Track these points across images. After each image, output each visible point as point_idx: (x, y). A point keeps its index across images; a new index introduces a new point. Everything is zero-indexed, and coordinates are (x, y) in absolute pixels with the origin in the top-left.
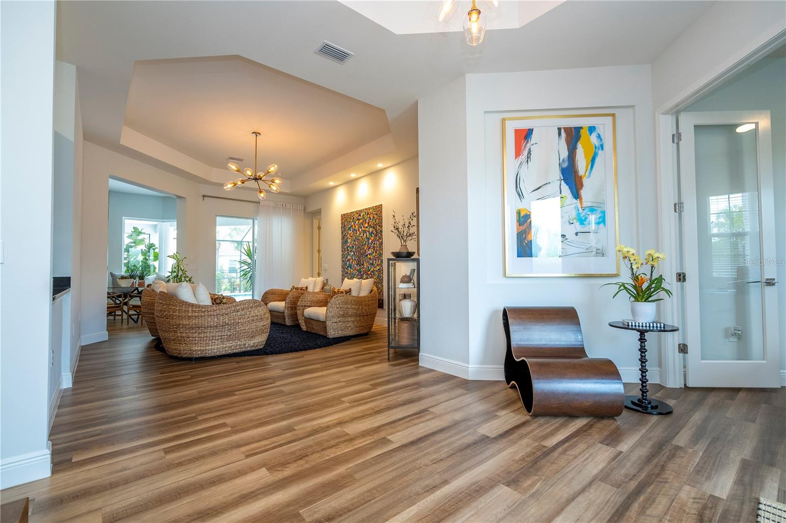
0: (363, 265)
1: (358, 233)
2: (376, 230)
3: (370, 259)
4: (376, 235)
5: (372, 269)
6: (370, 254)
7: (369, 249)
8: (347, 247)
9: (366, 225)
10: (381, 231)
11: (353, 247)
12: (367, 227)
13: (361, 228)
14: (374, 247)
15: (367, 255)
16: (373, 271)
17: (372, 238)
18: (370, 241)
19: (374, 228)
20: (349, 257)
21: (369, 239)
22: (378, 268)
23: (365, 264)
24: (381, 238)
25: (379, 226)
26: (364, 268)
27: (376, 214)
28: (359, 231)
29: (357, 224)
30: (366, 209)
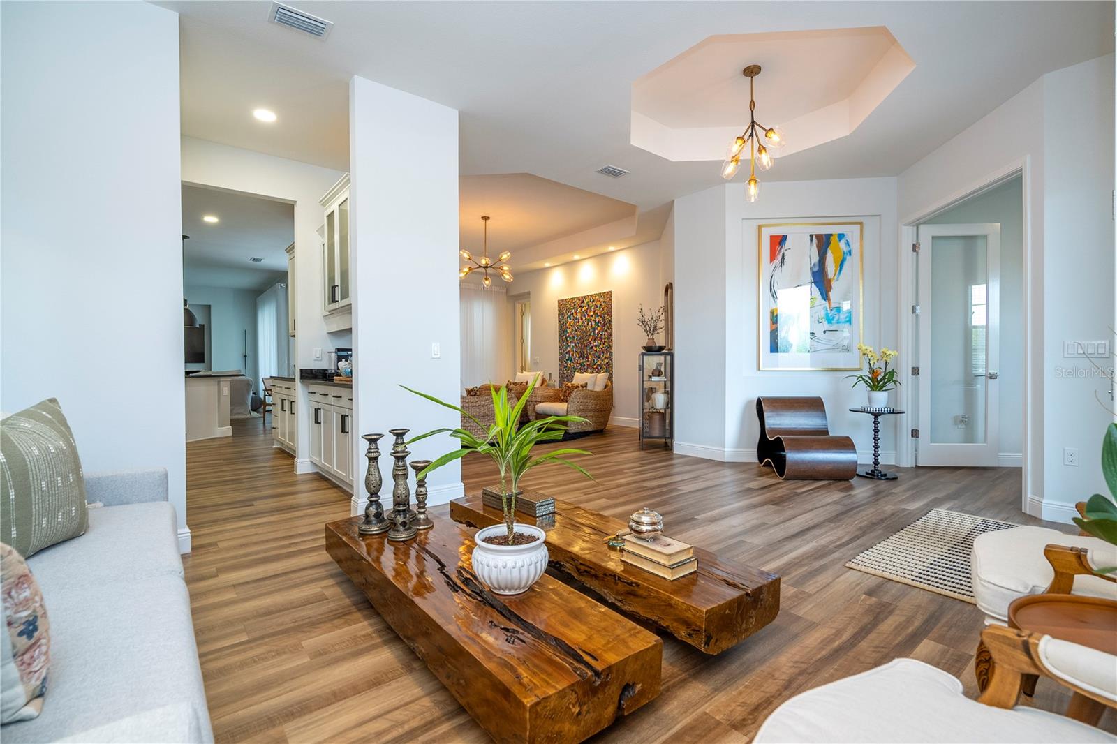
0: (587, 357)
1: (581, 322)
2: (604, 320)
3: (596, 351)
4: (604, 325)
5: (599, 363)
6: (596, 346)
7: (595, 340)
8: (566, 338)
9: (592, 314)
10: (611, 321)
11: (574, 337)
12: (592, 316)
13: (585, 316)
14: (601, 339)
15: (592, 347)
16: (599, 365)
17: (599, 328)
18: (597, 331)
19: (601, 317)
20: (569, 349)
21: (594, 329)
22: (606, 361)
23: (590, 357)
24: (610, 328)
25: (608, 315)
26: (588, 361)
27: (604, 302)
28: (582, 319)
29: (579, 312)
30: (591, 296)
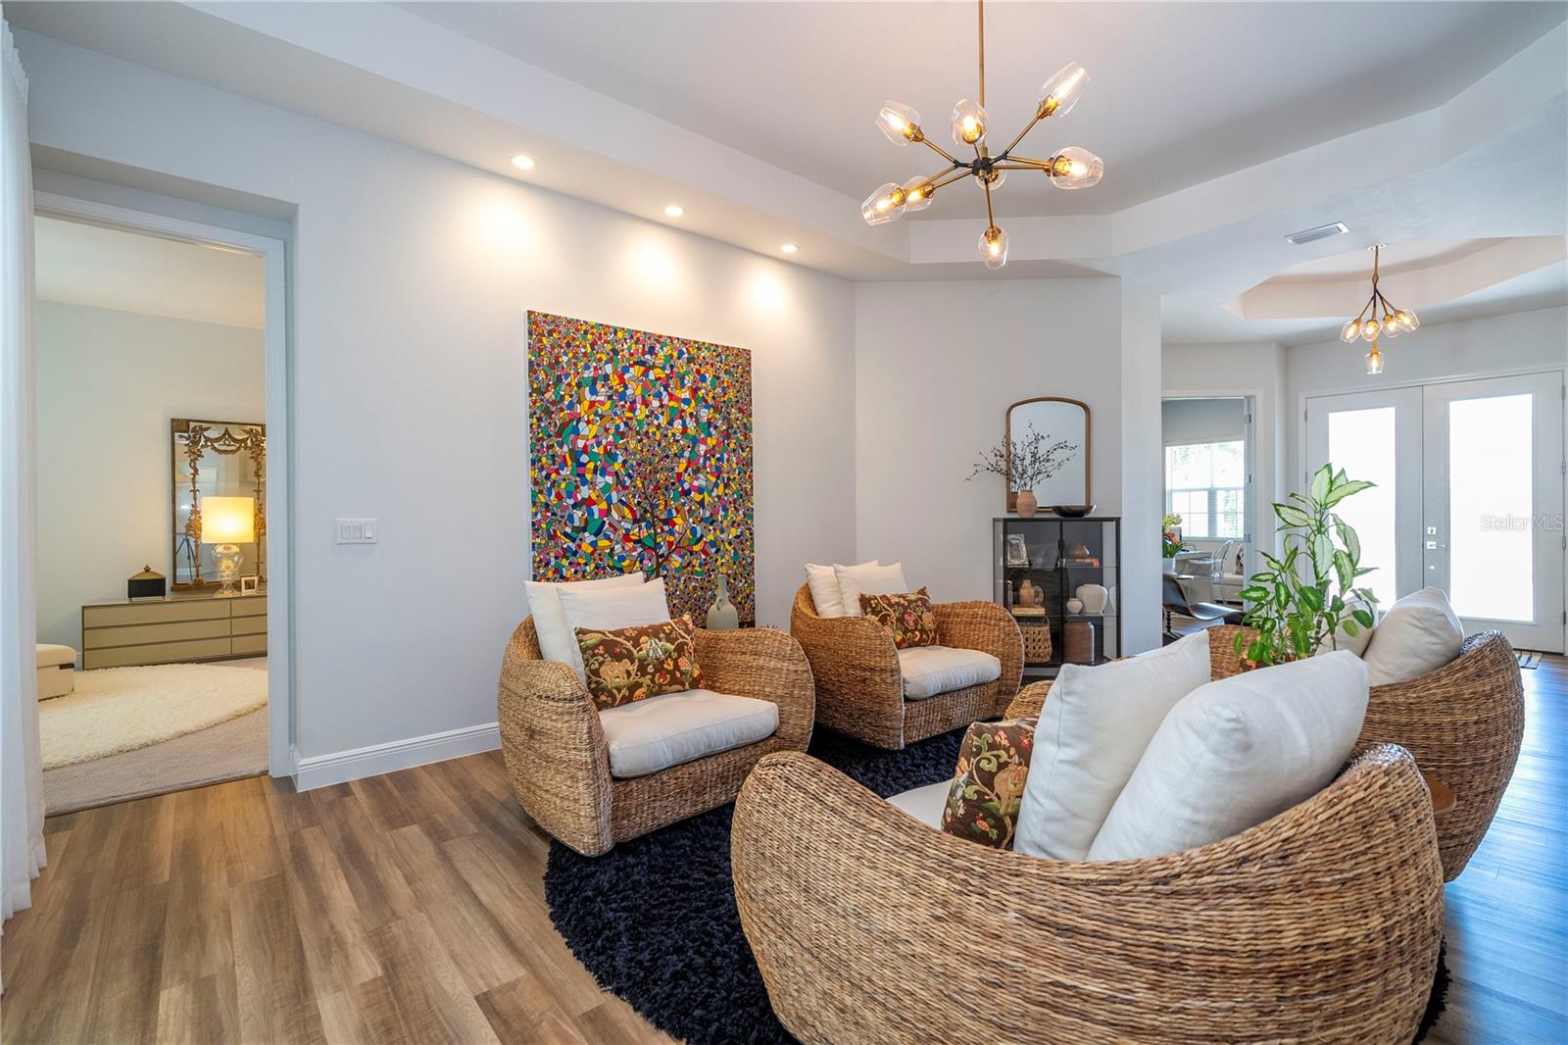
0: (669, 521)
1: (641, 412)
2: (727, 419)
3: (701, 503)
4: (727, 435)
5: (711, 537)
6: (700, 490)
7: (696, 471)
8: (575, 454)
9: (686, 394)
10: (747, 429)
11: (611, 456)
12: (687, 402)
13: (659, 396)
14: (718, 473)
15: (686, 493)
16: (713, 544)
17: (711, 442)
18: (702, 448)
19: (717, 409)
20: (585, 492)
21: (695, 441)
22: (734, 532)
23: (678, 520)
24: (746, 445)
25: (740, 410)
26: (671, 533)
27: (726, 372)
28: (646, 403)
29: (636, 379)
30: (685, 343)
